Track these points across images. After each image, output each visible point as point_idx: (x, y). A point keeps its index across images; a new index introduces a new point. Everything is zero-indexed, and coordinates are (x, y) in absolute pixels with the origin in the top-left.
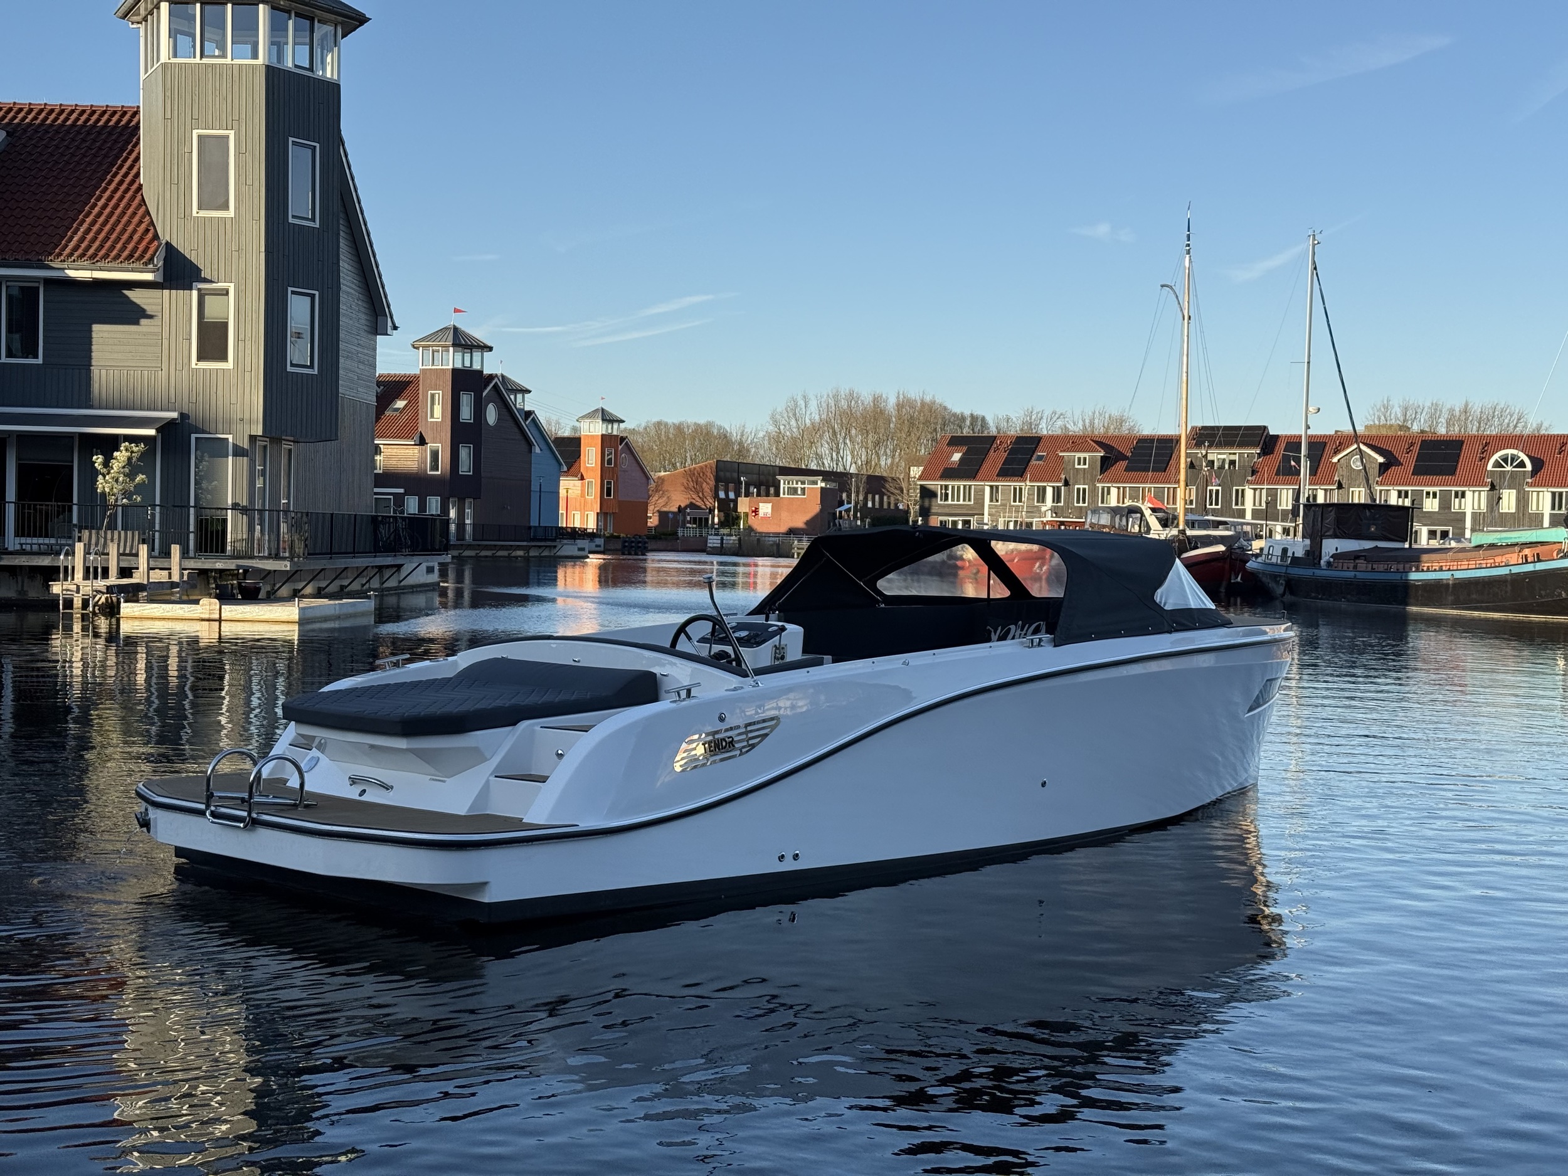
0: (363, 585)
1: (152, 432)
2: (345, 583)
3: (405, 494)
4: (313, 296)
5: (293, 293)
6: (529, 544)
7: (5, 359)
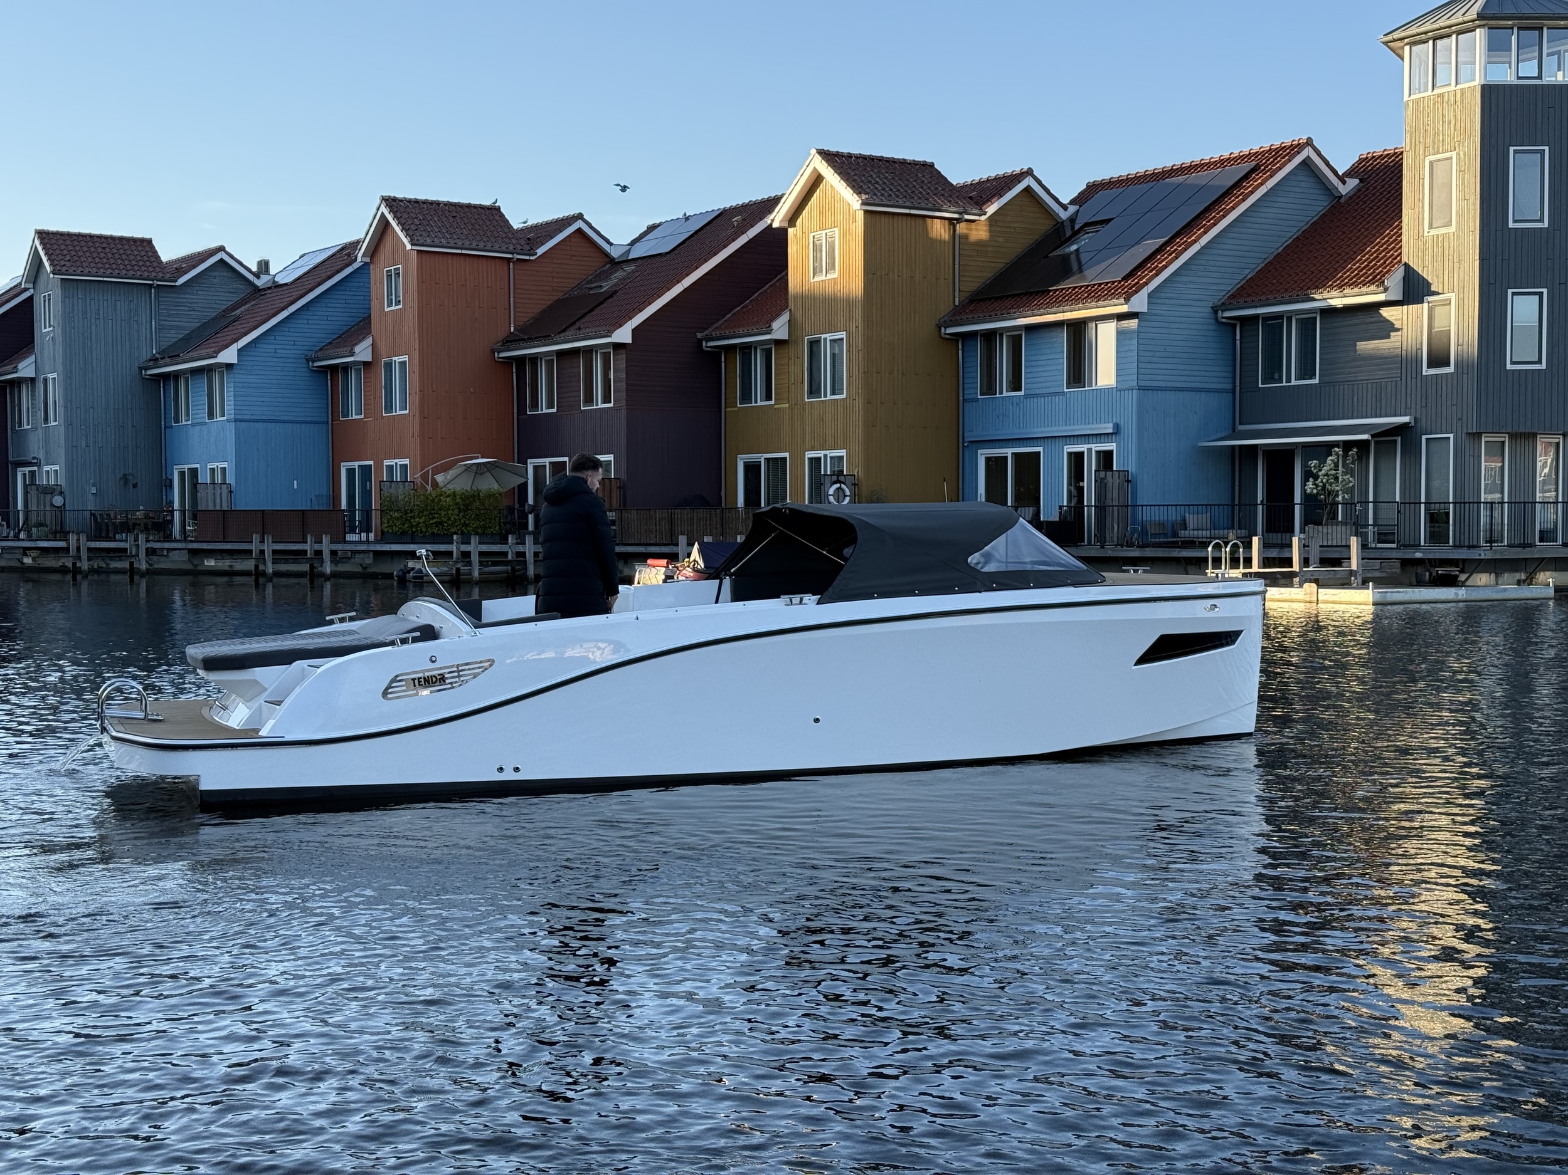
4: (1541, 294)
5: (1513, 294)
7: (1294, 382)
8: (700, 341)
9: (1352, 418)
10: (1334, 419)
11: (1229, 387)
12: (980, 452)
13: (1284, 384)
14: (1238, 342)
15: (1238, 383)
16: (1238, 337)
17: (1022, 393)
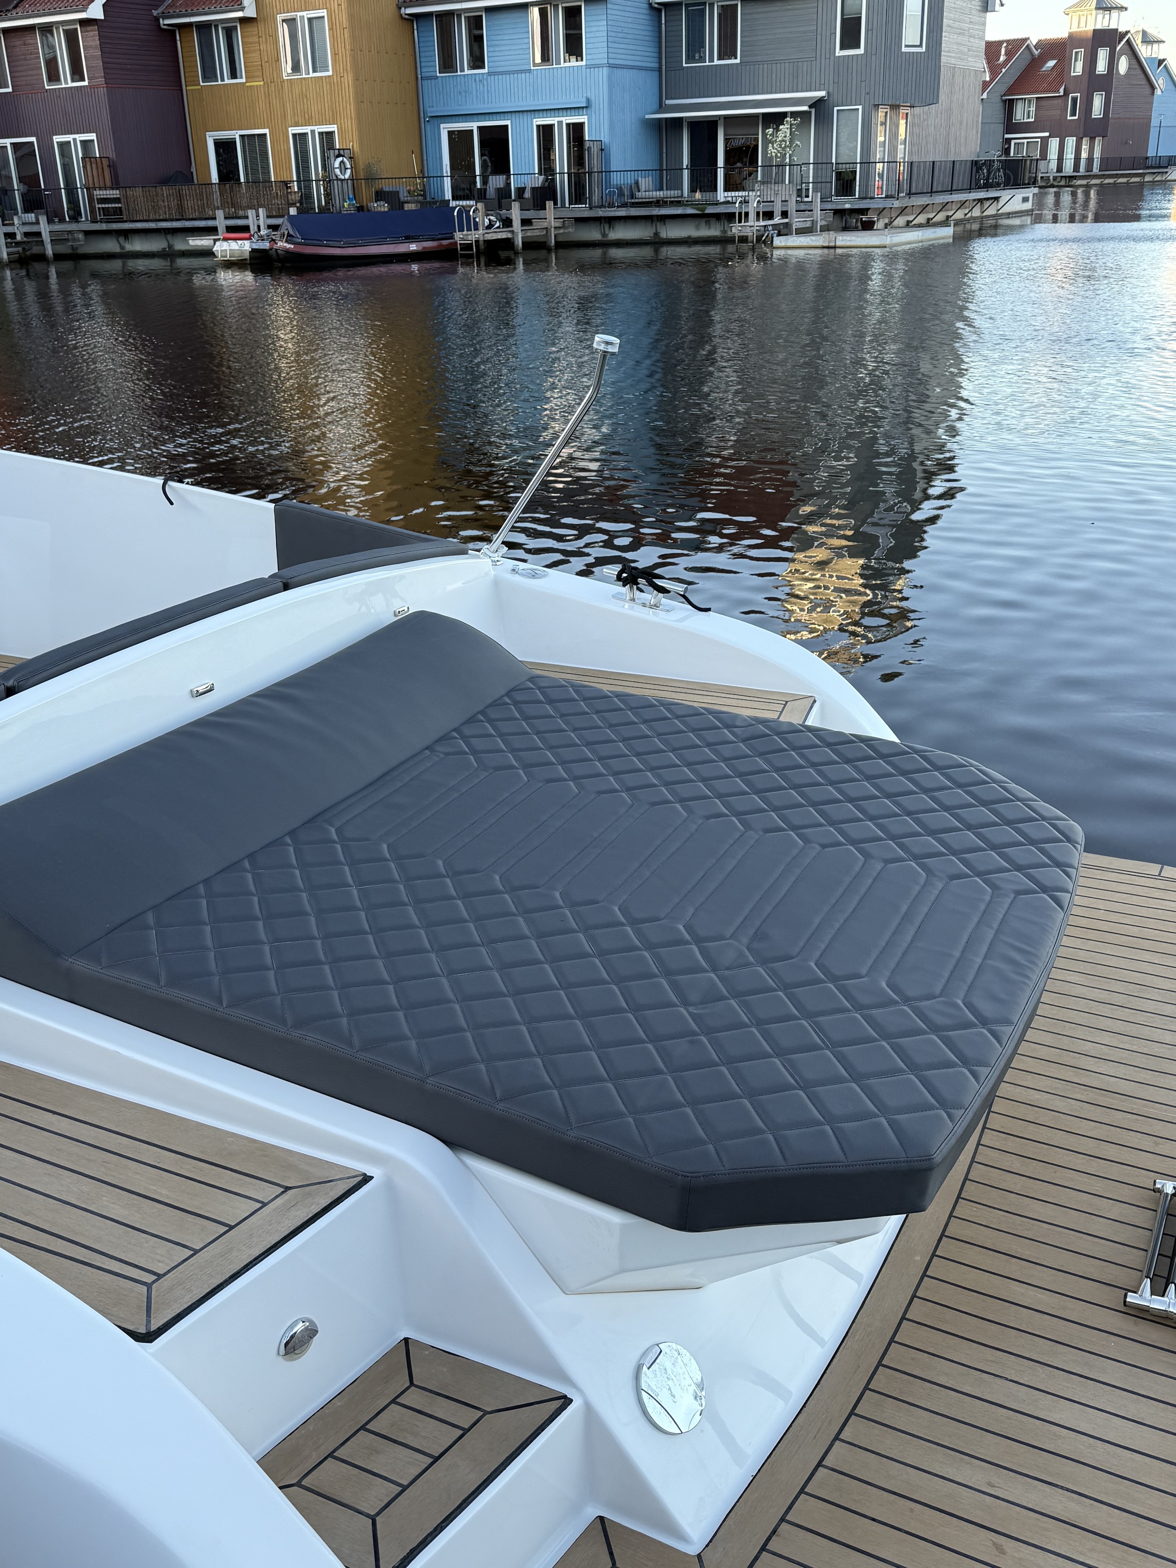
0: (966, 215)
1: (805, 108)
2: (950, 213)
3: (1050, 136)
6: (1145, 171)
7: (716, 62)
8: (157, 19)
9: (771, 93)
10: (754, 94)
11: (656, 65)
12: (442, 126)
13: (707, 63)
14: (663, 26)
15: (664, 63)
16: (663, 22)
17: (486, 71)
